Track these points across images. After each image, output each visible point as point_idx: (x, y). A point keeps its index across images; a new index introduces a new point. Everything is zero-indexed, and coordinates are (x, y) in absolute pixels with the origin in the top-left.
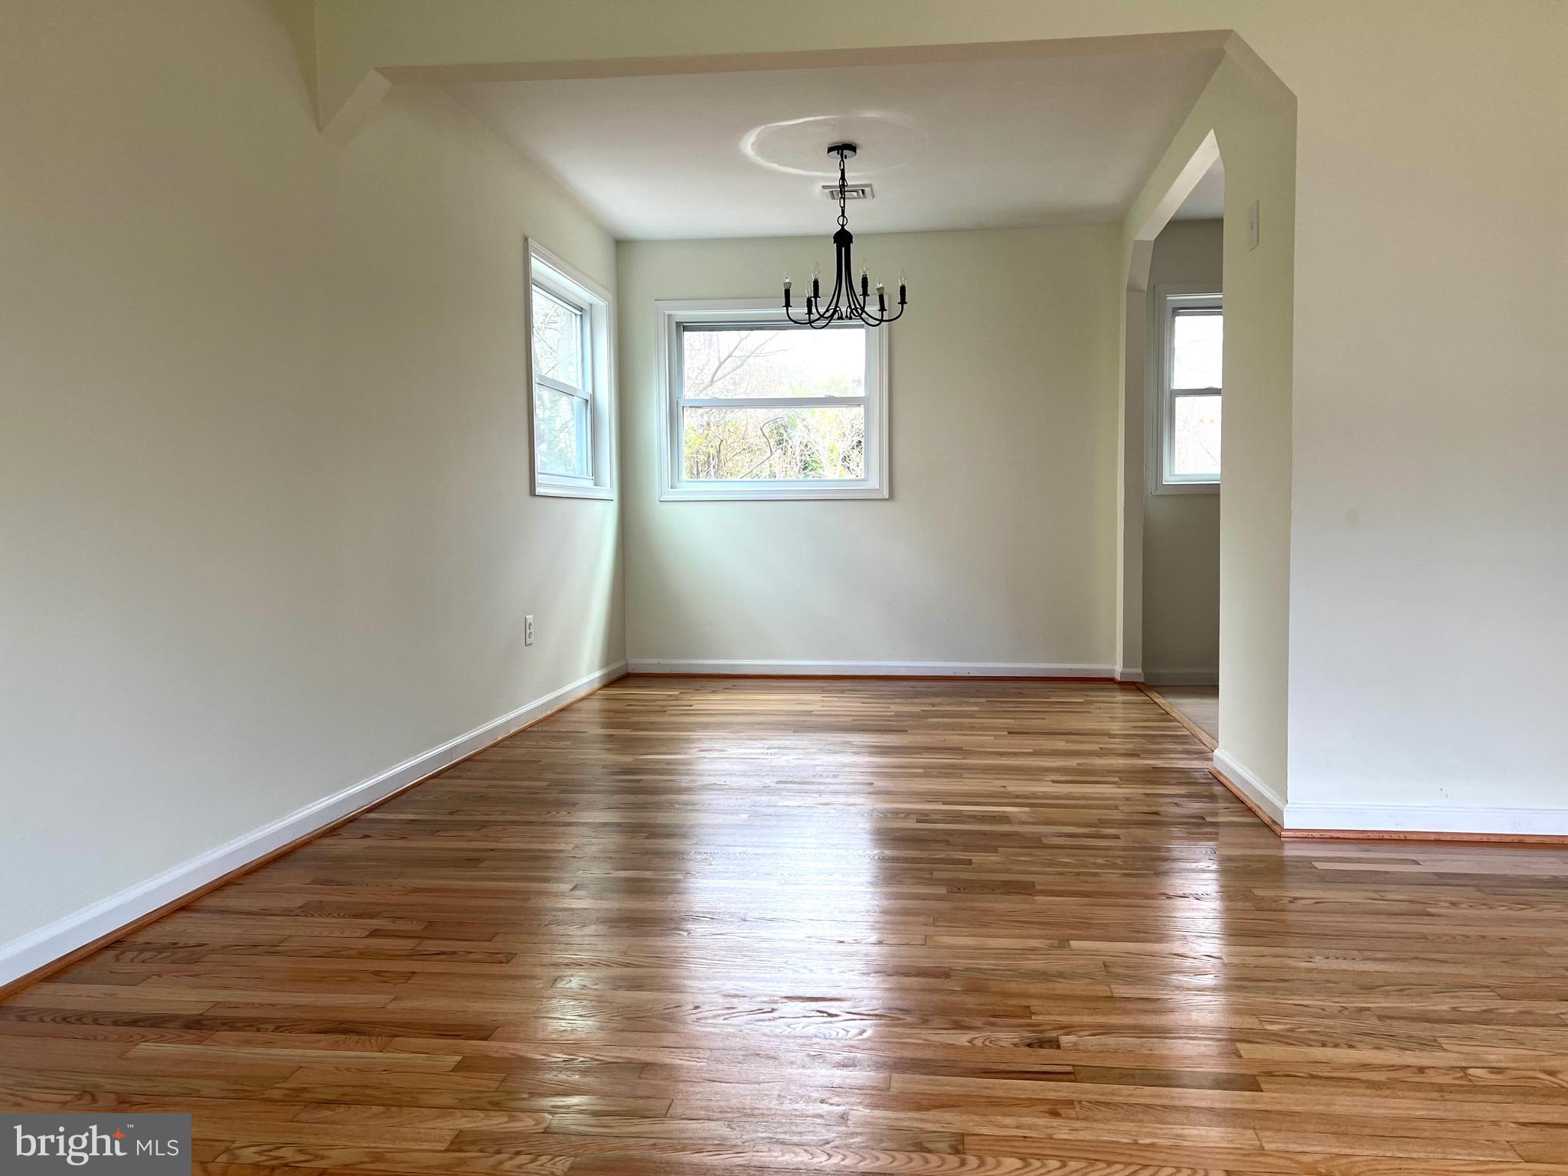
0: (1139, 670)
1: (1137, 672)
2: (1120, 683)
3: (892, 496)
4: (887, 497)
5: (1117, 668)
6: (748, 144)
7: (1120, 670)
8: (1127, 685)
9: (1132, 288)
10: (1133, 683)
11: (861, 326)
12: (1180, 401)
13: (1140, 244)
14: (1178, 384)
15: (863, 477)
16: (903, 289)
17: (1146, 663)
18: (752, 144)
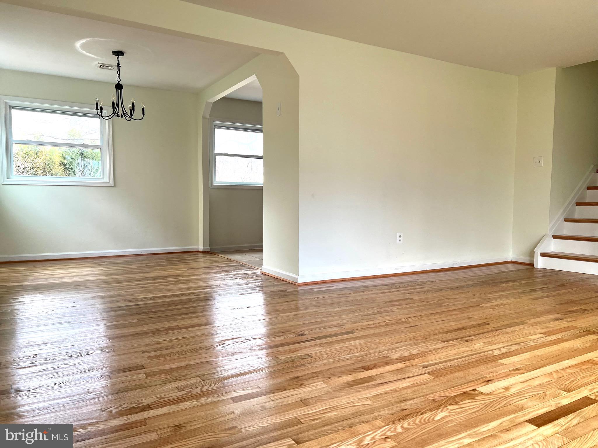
0: (209, 247)
1: (208, 248)
2: (203, 252)
3: (115, 185)
4: (113, 186)
5: (201, 248)
6: (78, 44)
7: (202, 248)
8: (205, 253)
9: (204, 117)
10: (207, 252)
11: (99, 118)
12: (217, 157)
13: (208, 103)
14: (216, 151)
15: (101, 177)
16: (143, 109)
17: (211, 244)
18: (82, 43)
